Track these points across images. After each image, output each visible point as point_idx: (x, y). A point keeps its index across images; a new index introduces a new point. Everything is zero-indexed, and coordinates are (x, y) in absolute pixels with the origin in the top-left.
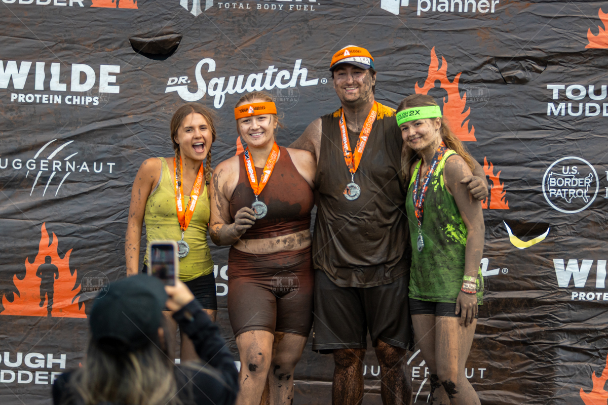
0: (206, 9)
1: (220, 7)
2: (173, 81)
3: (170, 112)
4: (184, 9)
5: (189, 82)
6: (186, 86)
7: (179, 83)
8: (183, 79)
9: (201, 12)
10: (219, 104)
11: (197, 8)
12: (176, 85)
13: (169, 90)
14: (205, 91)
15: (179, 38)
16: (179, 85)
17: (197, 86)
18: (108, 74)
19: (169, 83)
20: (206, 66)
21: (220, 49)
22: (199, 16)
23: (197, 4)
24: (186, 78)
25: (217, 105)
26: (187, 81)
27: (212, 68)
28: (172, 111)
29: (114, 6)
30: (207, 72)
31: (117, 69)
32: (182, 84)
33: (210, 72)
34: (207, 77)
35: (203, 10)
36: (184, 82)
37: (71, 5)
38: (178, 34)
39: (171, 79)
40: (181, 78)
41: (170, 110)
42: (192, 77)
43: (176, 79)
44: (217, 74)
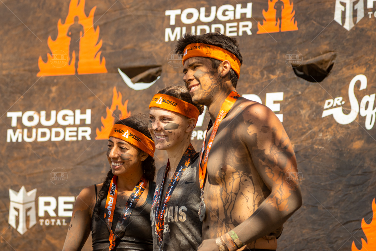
0: (358, 21)
1: (370, 17)
2: (329, 103)
3: (327, 137)
4: (338, 24)
5: (343, 103)
6: (341, 108)
7: (335, 105)
8: (338, 100)
9: (353, 25)
10: (371, 124)
11: (350, 20)
12: (332, 107)
13: (325, 114)
14: (358, 111)
15: (335, 56)
16: (335, 107)
17: (350, 107)
18: (272, 102)
19: (326, 106)
20: (358, 84)
21: (371, 63)
22: (352, 30)
23: (350, 17)
24: (341, 98)
25: (369, 126)
26: (341, 102)
27: (364, 86)
28: (328, 136)
29: (276, 30)
30: (359, 91)
31: (280, 96)
32: (337, 106)
33: (362, 90)
34: (359, 96)
35: (355, 22)
36: (339, 104)
37: (241, 34)
38: (333, 51)
39: (327, 101)
40: (336, 99)
41: (327, 136)
42: (346, 98)
43: (331, 101)
44: (368, 92)
